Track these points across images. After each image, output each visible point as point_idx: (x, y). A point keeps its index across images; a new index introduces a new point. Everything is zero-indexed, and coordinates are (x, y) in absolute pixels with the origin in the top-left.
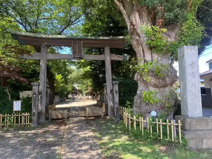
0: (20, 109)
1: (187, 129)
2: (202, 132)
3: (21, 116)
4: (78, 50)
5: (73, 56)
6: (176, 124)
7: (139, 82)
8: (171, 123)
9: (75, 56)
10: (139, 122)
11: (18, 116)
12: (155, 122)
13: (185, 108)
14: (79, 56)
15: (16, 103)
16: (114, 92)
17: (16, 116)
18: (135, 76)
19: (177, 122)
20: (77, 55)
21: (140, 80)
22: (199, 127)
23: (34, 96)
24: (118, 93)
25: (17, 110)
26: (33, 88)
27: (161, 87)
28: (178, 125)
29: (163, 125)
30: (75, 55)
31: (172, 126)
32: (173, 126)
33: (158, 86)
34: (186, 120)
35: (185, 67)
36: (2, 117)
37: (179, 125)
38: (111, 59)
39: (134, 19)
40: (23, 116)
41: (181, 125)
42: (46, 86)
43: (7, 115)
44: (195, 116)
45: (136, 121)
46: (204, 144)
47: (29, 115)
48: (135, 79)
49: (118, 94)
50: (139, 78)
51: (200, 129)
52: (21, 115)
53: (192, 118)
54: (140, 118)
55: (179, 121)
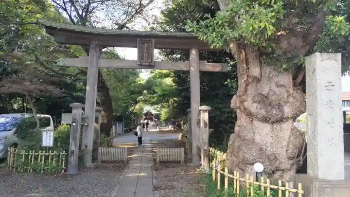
0: (51, 144)
4: (147, 54)
5: (139, 64)
6: (295, 191)
7: (238, 111)
8: (285, 187)
9: (143, 64)
10: (233, 179)
11: (49, 155)
12: (258, 183)
14: (148, 64)
15: (47, 134)
17: (46, 156)
18: (232, 101)
19: (296, 187)
20: (146, 62)
21: (239, 108)
23: (74, 124)
24: (208, 126)
25: (48, 145)
26: (73, 111)
27: (275, 122)
28: (297, 192)
29: (271, 189)
30: (141, 61)
31: (287, 193)
32: (289, 192)
34: (313, 183)
35: (316, 91)
36: (25, 155)
37: (299, 192)
38: (200, 70)
40: (56, 155)
41: (303, 192)
42: (95, 110)
43: (32, 152)
45: (228, 177)
47: (64, 155)
48: (232, 105)
49: (208, 128)
50: (238, 105)
53: (324, 181)
54: (235, 172)
55: (300, 185)
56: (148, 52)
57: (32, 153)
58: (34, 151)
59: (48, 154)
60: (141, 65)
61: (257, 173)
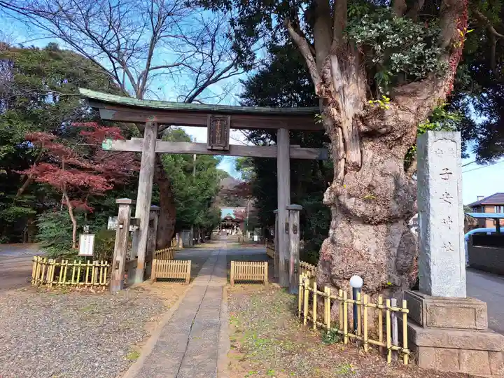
0: (91, 253)
1: (425, 322)
2: (461, 333)
3: (92, 267)
4: (220, 136)
5: (210, 148)
6: (398, 309)
7: (333, 208)
8: (386, 305)
9: (214, 148)
10: (323, 296)
11: (86, 267)
12: (353, 301)
13: (426, 274)
14: (222, 148)
15: (85, 239)
16: (291, 227)
17: (82, 267)
18: (325, 196)
20: (218, 146)
21: (334, 205)
22: (454, 320)
23: (121, 226)
24: (298, 232)
25: (86, 254)
26: (121, 209)
27: (379, 223)
28: (401, 311)
30: (212, 145)
31: (388, 312)
32: (391, 311)
33: (371, 221)
34: (422, 301)
35: (428, 180)
36: (56, 266)
37: (403, 311)
38: (290, 157)
39: (329, 71)
40: (95, 266)
41: (408, 311)
42: (149, 209)
44: (448, 296)
45: (318, 294)
46: (463, 363)
47: (106, 266)
48: (325, 201)
49: (298, 235)
50: (332, 200)
51: (457, 324)
52: (91, 265)
53: (438, 298)
54: (326, 288)
55: (405, 302)
56: (221, 134)
57: (65, 263)
58: (67, 261)
59: (85, 265)
60: (212, 150)
61: (354, 289)
